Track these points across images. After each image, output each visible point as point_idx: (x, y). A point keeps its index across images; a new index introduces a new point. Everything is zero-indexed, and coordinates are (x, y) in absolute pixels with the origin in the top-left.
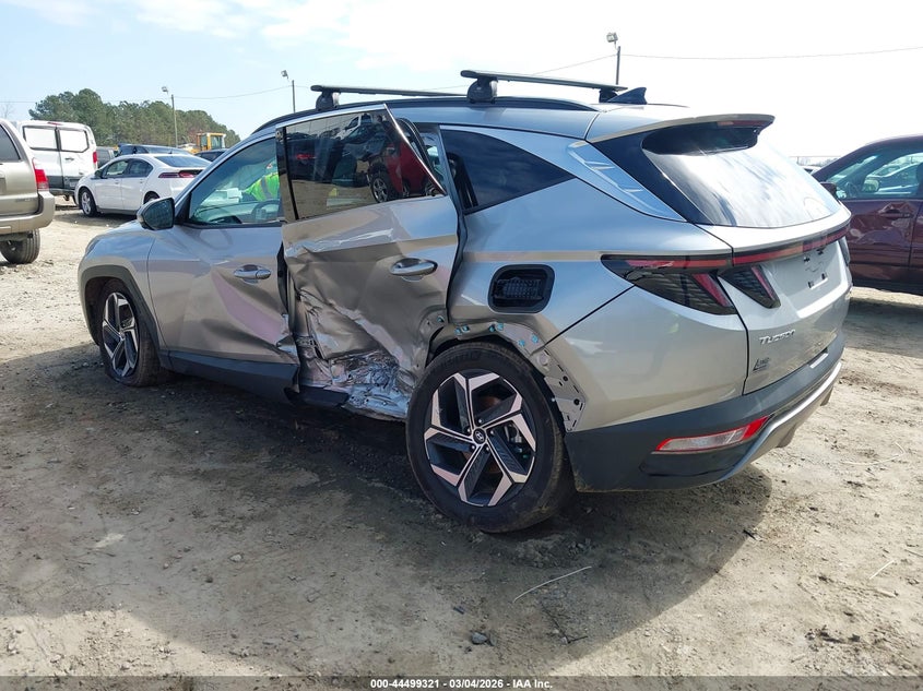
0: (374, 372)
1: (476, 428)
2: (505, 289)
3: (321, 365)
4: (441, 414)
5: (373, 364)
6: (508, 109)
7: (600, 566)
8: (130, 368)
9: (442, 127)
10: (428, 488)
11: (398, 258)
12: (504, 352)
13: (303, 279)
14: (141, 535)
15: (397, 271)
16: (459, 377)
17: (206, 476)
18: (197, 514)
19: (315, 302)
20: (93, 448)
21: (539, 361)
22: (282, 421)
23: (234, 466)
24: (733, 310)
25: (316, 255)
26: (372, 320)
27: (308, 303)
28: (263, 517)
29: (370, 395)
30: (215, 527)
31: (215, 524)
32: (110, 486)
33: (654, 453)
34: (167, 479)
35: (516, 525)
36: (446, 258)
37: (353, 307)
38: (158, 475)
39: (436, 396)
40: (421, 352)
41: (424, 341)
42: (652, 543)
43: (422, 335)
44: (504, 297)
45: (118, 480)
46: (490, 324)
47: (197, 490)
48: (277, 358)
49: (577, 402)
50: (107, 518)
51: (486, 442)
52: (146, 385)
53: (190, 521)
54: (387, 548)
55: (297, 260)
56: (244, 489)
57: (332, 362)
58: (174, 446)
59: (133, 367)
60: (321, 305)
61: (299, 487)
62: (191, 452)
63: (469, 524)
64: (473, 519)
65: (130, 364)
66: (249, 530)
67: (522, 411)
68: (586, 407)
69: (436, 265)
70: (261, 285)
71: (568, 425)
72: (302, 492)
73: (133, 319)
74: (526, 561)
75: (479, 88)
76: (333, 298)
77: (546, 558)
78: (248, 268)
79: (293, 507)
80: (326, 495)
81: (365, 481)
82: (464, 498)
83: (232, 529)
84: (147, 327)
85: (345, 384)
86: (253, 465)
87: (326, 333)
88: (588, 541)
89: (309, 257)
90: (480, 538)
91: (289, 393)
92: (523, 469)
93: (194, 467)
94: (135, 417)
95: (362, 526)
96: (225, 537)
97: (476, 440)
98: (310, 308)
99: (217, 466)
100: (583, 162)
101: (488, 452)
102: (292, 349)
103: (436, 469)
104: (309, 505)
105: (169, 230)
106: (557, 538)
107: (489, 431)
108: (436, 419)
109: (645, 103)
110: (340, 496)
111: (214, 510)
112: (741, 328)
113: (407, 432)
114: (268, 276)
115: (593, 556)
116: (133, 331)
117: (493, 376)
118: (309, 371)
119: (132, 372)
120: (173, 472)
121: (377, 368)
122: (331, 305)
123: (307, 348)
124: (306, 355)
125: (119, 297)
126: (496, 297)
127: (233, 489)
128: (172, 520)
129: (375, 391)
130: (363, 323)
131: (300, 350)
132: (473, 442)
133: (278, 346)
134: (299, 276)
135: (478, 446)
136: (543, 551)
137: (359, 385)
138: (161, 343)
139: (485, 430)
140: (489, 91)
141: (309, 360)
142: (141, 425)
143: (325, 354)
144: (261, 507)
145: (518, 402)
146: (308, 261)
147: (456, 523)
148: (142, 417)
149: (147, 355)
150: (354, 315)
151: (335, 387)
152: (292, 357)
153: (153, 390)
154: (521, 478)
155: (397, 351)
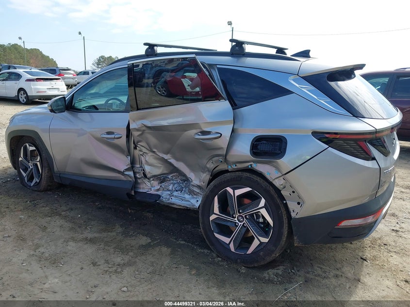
0: (174, 184)
1: (238, 214)
2: (259, 147)
3: (146, 181)
4: (219, 208)
5: (173, 180)
6: (248, 58)
7: (306, 281)
8: (36, 182)
9: (218, 66)
10: (213, 245)
11: (199, 130)
12: (255, 178)
13: (140, 139)
14: (68, 278)
15: (197, 137)
16: (229, 190)
17: (92, 241)
18: (94, 264)
19: (144, 150)
20: (26, 227)
21: (278, 183)
22: (121, 208)
23: (105, 234)
24: (374, 159)
25: (149, 128)
26: (177, 160)
27: (141, 151)
28: (129, 264)
29: (173, 196)
30: (107, 271)
31: (106, 269)
32: (42, 250)
33: (336, 227)
34: (71, 243)
35: (262, 263)
36: (226, 131)
37: (167, 153)
38: (66, 241)
39: (216, 198)
40: (206, 177)
41: (208, 171)
42: (324, 267)
43: (207, 168)
44: (259, 151)
45: (45, 246)
46: (250, 163)
47: (90, 250)
48: (122, 177)
49: (299, 203)
50: (45, 269)
51: (244, 222)
52: (46, 190)
53: (92, 268)
54: (199, 278)
55: (137, 130)
56: (115, 248)
57: (152, 179)
58: (70, 225)
59: (38, 181)
60: (147, 152)
61: (142, 246)
62: (80, 227)
63: (236, 262)
64: (239, 261)
65: (36, 180)
66: (125, 272)
67: (265, 207)
68: (304, 206)
69: (221, 135)
70: (116, 141)
71: (293, 215)
72: (145, 248)
73: (39, 157)
74: (270, 281)
75: (237, 48)
76: (156, 149)
77: (280, 279)
78: (108, 133)
79: (143, 257)
80: (157, 249)
81: (175, 240)
82: (233, 249)
83: (116, 271)
84: (47, 161)
85: (158, 190)
86: (114, 234)
87: (150, 165)
88: (295, 269)
89: (144, 128)
90: (243, 270)
91: (129, 195)
92: (266, 235)
93: (84, 236)
94: (43, 208)
95: (182, 267)
96: (114, 277)
97: (239, 221)
98: (141, 153)
99: (96, 235)
100: (298, 86)
101: (245, 227)
102: (131, 173)
103: (217, 235)
104: (151, 255)
105: (63, 113)
106: (281, 268)
107: (246, 216)
108: (216, 209)
109: (310, 57)
110: (165, 249)
111: (103, 261)
112: (377, 167)
113: (200, 216)
114: (121, 137)
115: (300, 276)
116: (38, 163)
117: (248, 189)
118: (139, 184)
119: (37, 184)
120: (73, 239)
121: (175, 182)
122: (154, 152)
123: (138, 173)
124: (138, 176)
125: (30, 146)
126: (254, 151)
127: (109, 248)
128: (82, 269)
129: (175, 193)
130: (173, 161)
131: (135, 173)
132: (237, 222)
133: (124, 172)
134: (138, 137)
135: (240, 224)
136: (277, 275)
137: (166, 191)
138: (56, 169)
139: (244, 216)
140: (243, 49)
141: (139, 178)
142: (48, 213)
143: (148, 176)
144: (127, 258)
145: (263, 202)
146: (144, 130)
147: (229, 263)
148: (47, 208)
149: (47, 175)
150: (166, 157)
151: (153, 192)
152: (131, 177)
153: (49, 193)
154: (265, 240)
155: (191, 175)
